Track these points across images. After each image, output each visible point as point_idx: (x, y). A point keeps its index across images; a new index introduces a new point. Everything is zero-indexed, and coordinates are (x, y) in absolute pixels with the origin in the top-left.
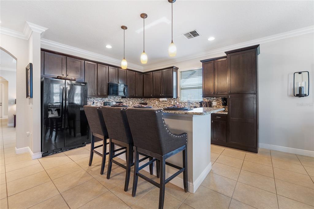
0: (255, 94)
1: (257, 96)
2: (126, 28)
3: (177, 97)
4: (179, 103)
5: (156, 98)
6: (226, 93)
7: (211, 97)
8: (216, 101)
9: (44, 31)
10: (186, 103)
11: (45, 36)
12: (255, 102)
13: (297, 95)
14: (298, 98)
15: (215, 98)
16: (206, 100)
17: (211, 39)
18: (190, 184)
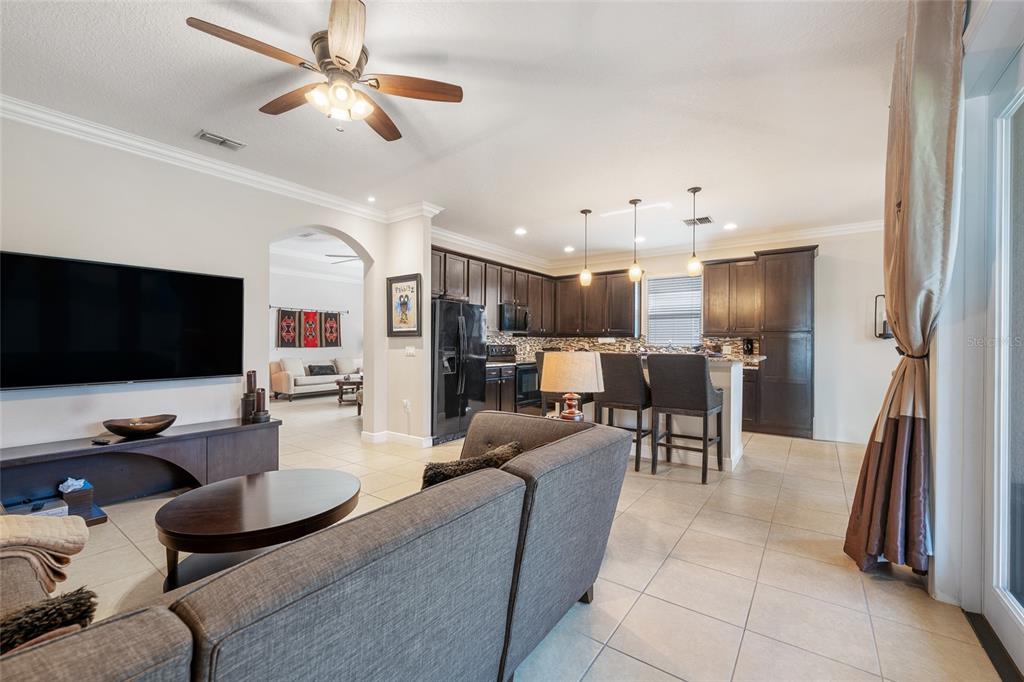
0: (808, 332)
1: (813, 336)
2: (590, 212)
3: (640, 335)
4: (645, 347)
5: (584, 337)
6: (754, 330)
7: (720, 337)
8: (730, 345)
9: (437, 212)
10: (661, 348)
11: (437, 221)
12: (809, 347)
13: (881, 336)
14: (882, 340)
15: (728, 339)
16: (708, 343)
17: (730, 227)
18: (725, 460)
